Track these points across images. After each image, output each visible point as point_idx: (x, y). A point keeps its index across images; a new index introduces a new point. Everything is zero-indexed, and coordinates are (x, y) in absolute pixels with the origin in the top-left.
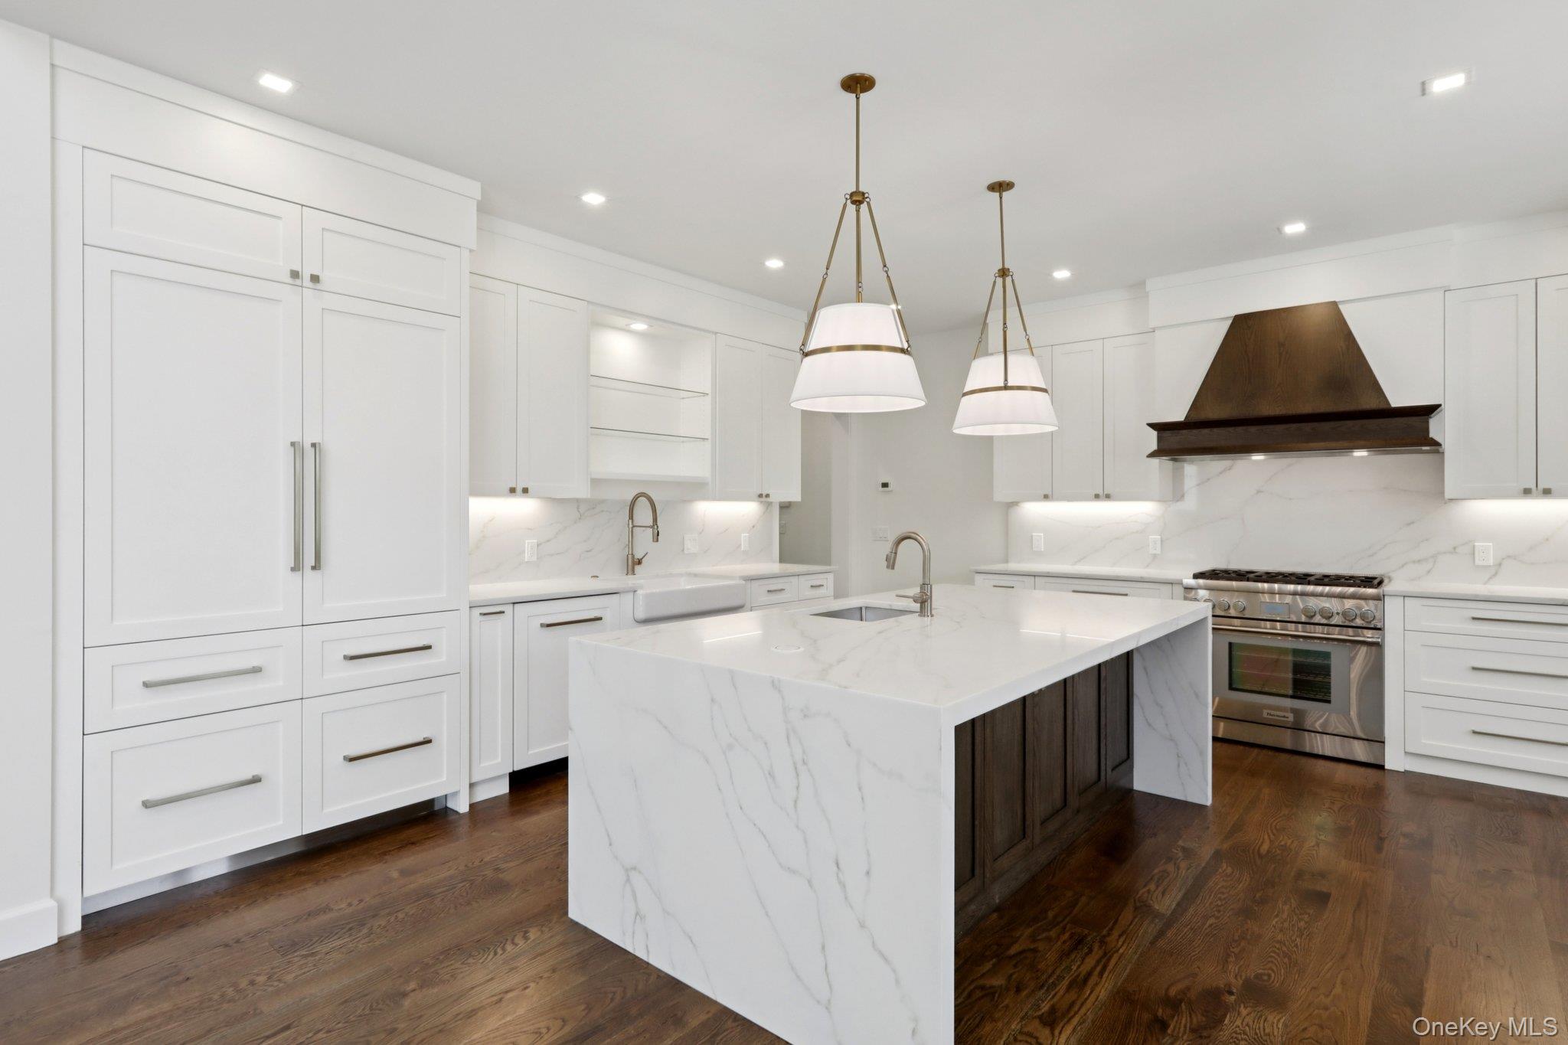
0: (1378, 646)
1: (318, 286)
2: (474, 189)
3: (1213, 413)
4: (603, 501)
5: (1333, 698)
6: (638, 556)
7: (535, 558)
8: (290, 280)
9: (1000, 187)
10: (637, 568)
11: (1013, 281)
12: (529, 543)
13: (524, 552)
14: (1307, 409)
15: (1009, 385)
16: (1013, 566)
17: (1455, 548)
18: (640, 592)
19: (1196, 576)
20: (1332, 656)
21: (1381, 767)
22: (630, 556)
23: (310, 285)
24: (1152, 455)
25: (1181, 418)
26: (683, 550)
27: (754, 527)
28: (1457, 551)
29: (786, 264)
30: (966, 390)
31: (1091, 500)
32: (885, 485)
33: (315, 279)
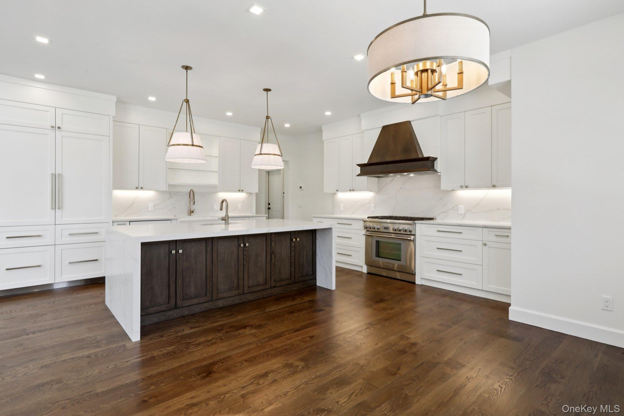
0: (414, 241)
1: (61, 130)
2: (114, 98)
3: (374, 161)
4: (180, 192)
5: (402, 259)
6: (192, 210)
7: (153, 210)
8: (51, 129)
9: (267, 90)
10: (192, 214)
11: (271, 120)
12: (151, 205)
13: (149, 207)
14: (398, 158)
15: (262, 153)
16: (335, 216)
17: (453, 208)
18: (178, 220)
19: (368, 218)
20: (402, 245)
21: (414, 283)
22: (189, 210)
23: (58, 129)
24: (358, 175)
25: (366, 162)
26: (213, 208)
27: (244, 201)
28: (454, 208)
29: (233, 114)
30: (255, 154)
31: (348, 191)
32: (301, 187)
33: (59, 128)
